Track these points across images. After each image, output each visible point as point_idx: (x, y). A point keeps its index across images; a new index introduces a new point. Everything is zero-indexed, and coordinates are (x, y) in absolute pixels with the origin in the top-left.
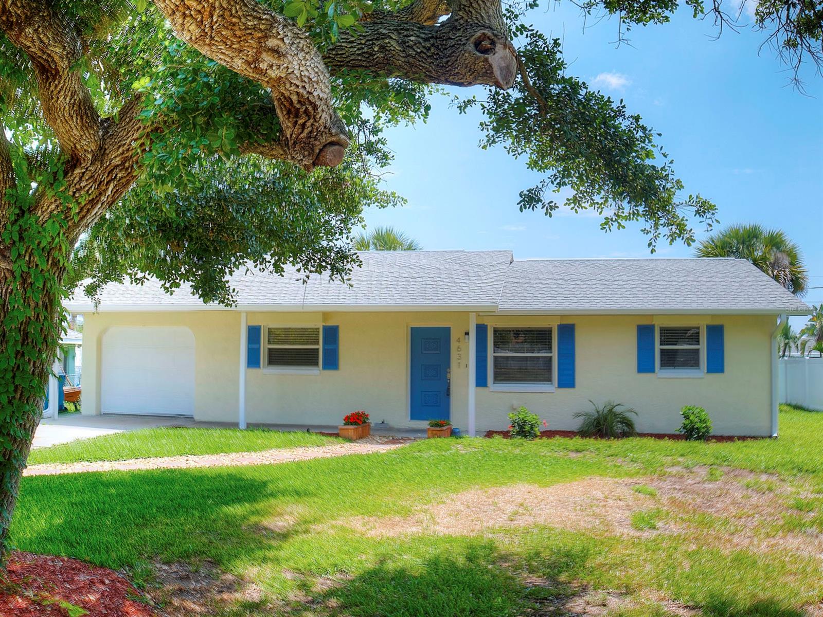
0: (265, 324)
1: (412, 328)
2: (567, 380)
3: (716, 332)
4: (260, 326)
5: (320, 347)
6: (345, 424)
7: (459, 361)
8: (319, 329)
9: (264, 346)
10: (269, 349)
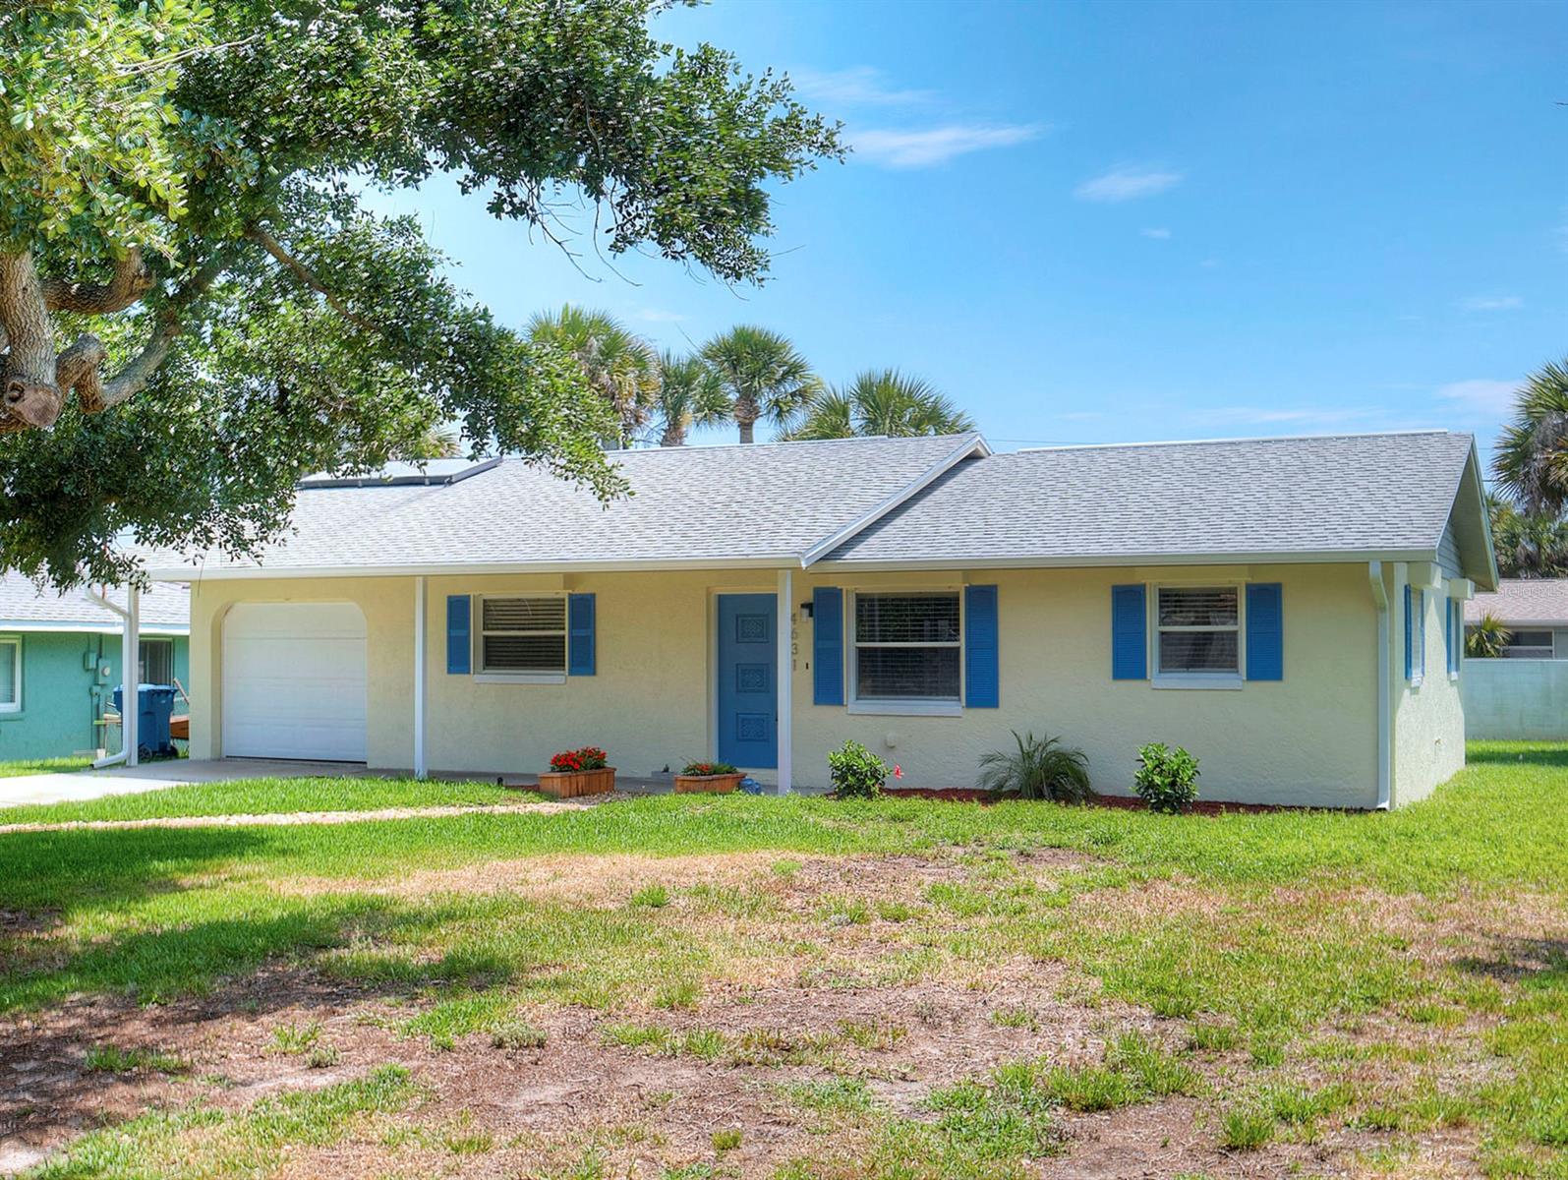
0: (477, 593)
1: (720, 596)
2: (985, 695)
3: (1266, 599)
4: (469, 596)
5: (566, 633)
6: (553, 770)
7: (795, 657)
8: (564, 600)
9: (476, 634)
10: (486, 638)
